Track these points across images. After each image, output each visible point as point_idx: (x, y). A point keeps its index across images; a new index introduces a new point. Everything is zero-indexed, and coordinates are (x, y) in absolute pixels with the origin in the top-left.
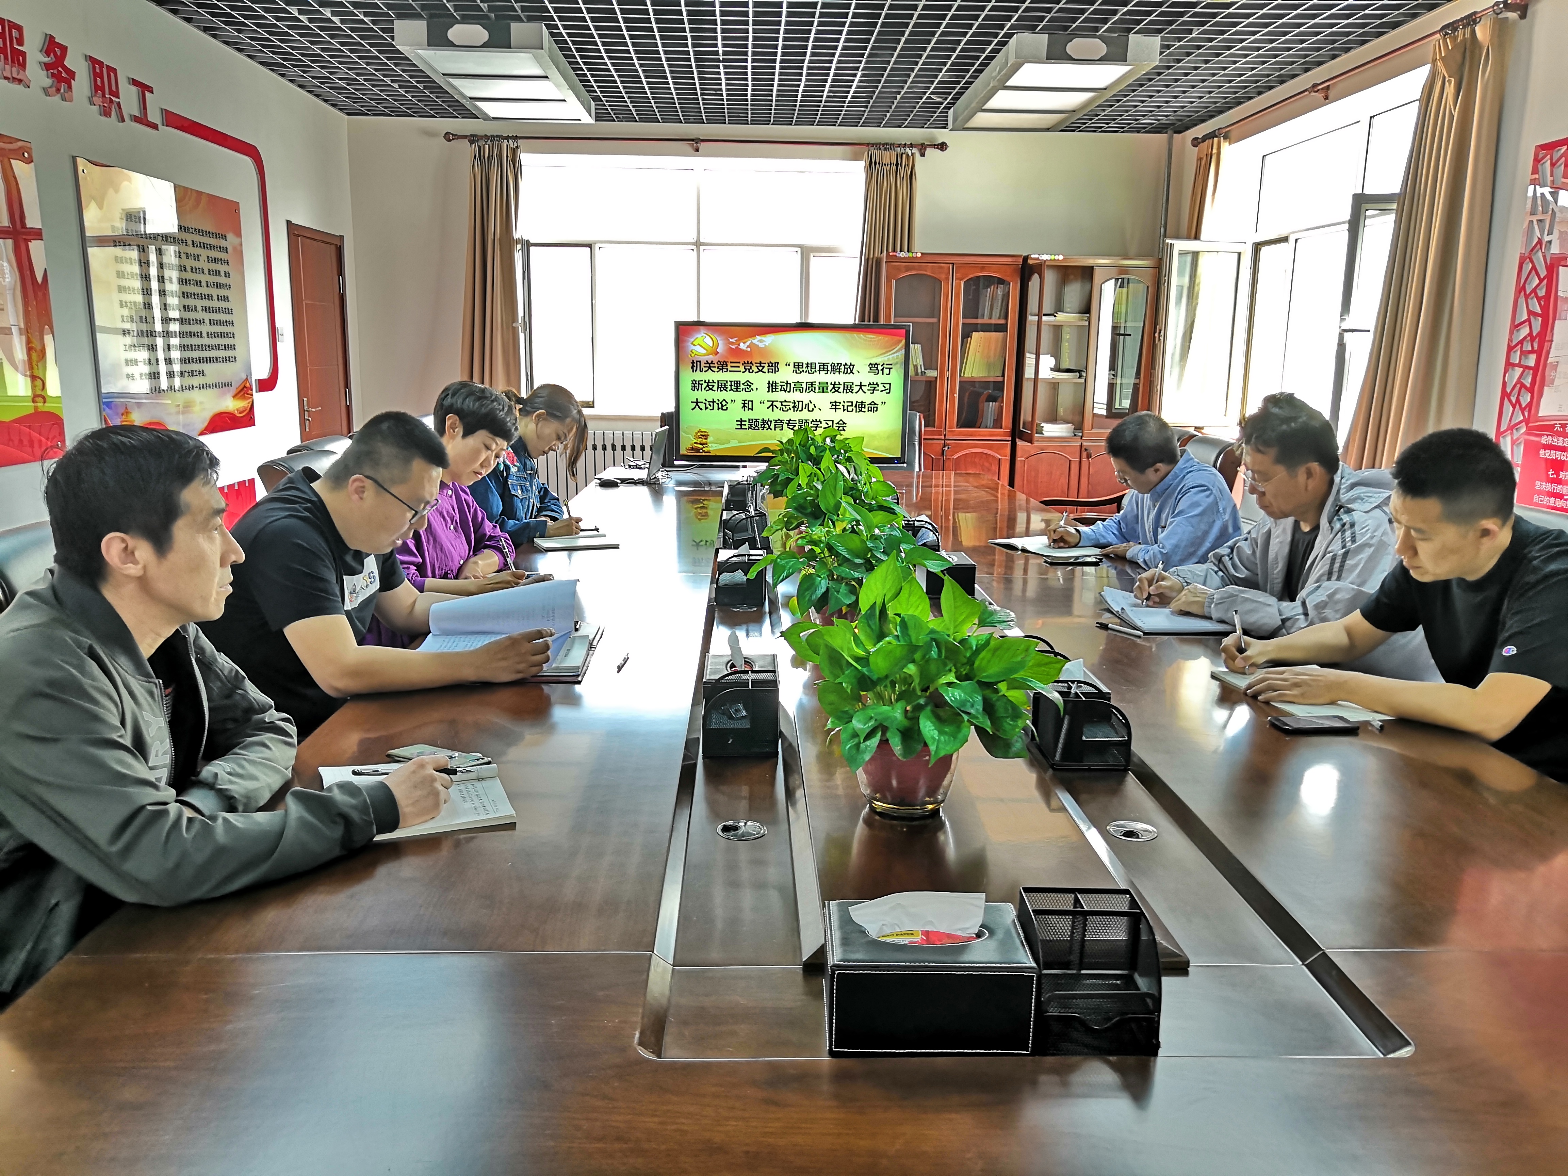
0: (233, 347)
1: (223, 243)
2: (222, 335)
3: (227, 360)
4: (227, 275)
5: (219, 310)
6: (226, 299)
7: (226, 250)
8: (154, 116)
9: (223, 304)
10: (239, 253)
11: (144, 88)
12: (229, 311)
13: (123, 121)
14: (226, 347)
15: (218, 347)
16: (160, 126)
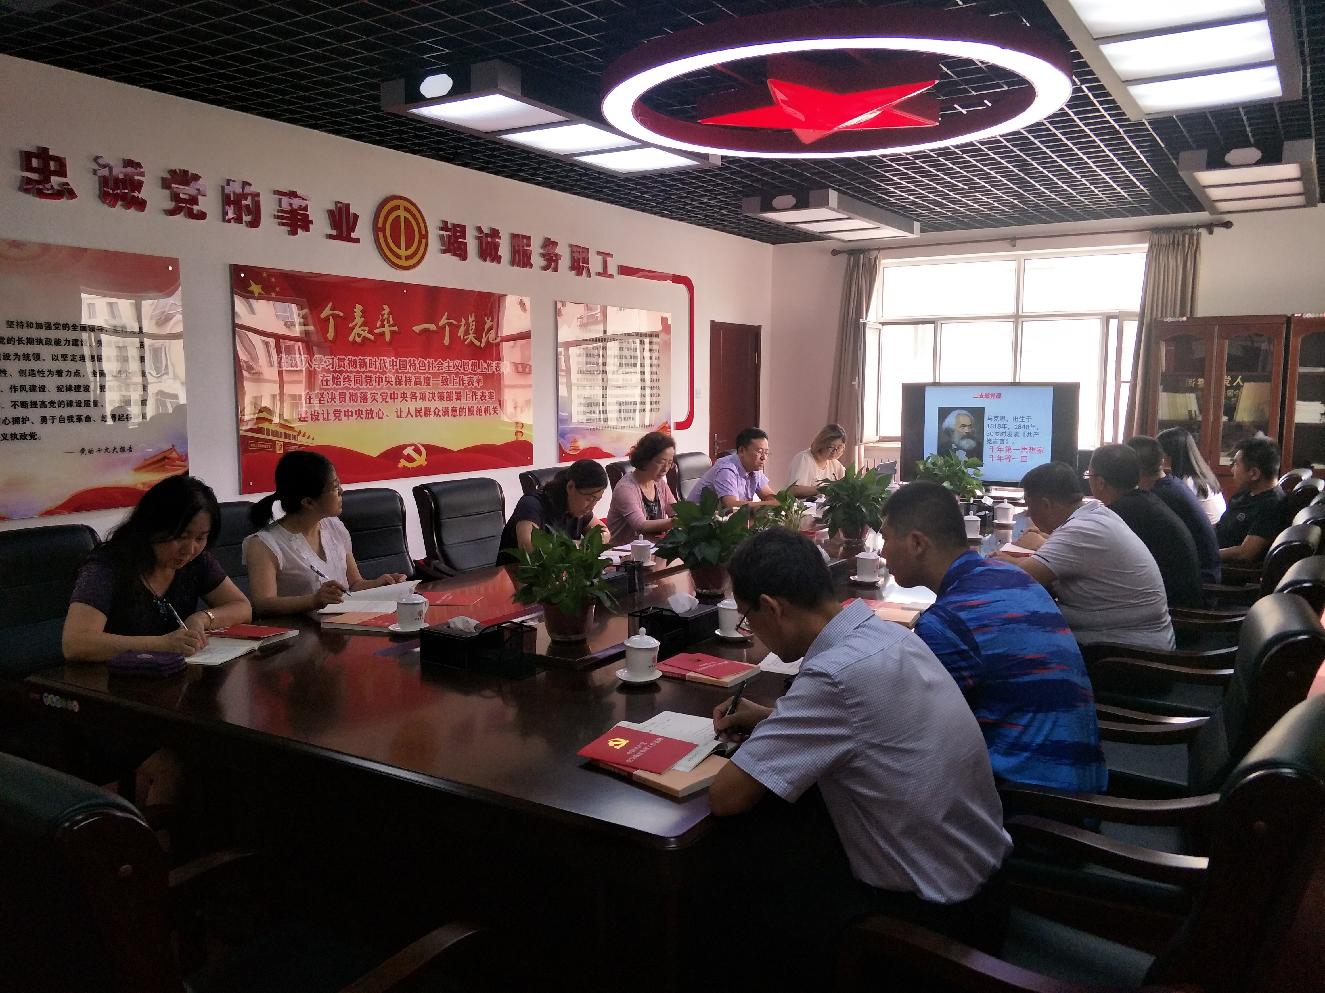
0: (660, 403)
1: (658, 339)
2: (650, 395)
3: (654, 410)
4: (658, 359)
6: (655, 373)
8: (612, 270)
9: (653, 377)
11: (605, 255)
12: (657, 381)
13: (590, 276)
16: (616, 276)
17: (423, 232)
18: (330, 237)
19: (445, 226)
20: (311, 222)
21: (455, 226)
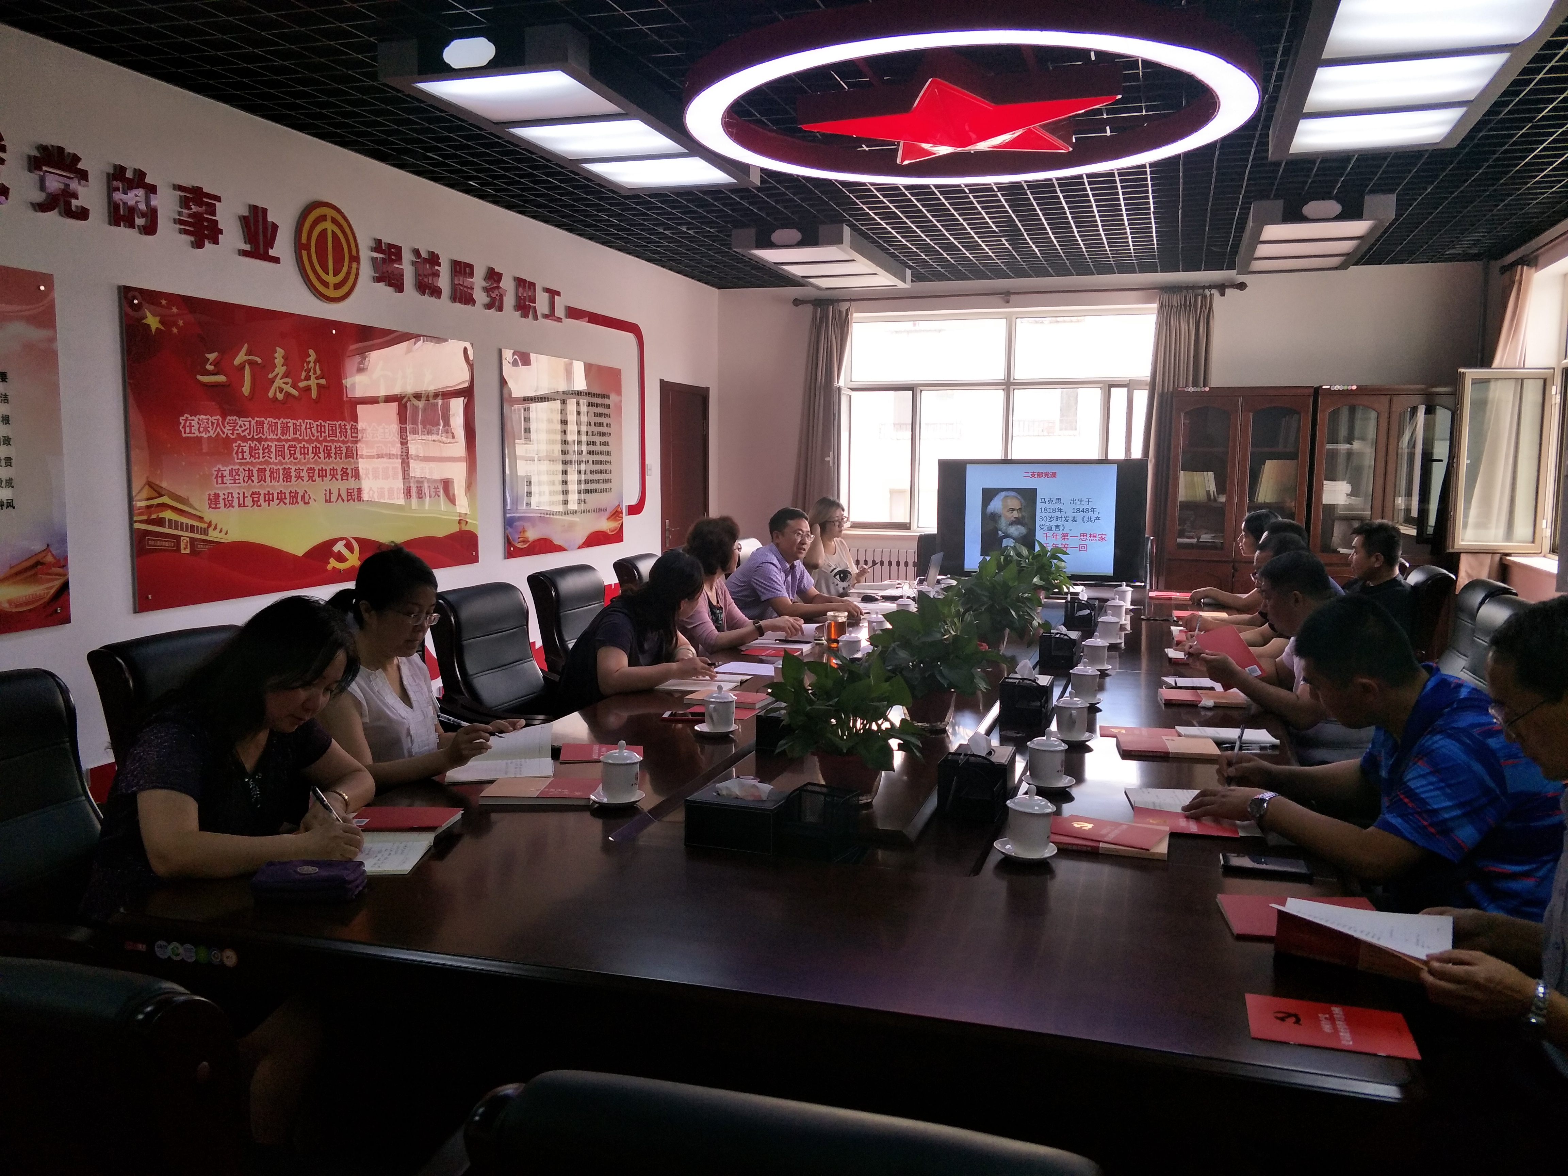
0: (609, 481)
1: (606, 401)
2: (601, 472)
3: (603, 491)
4: (608, 425)
5: (600, 453)
6: (606, 444)
7: (608, 406)
8: (560, 312)
9: (604, 448)
10: (619, 408)
11: (553, 293)
12: (608, 453)
13: (537, 319)
14: (604, 481)
15: (598, 481)
16: (564, 319)
17: (354, 253)
18: (244, 253)
19: (378, 246)
20: (221, 231)
21: (390, 246)
